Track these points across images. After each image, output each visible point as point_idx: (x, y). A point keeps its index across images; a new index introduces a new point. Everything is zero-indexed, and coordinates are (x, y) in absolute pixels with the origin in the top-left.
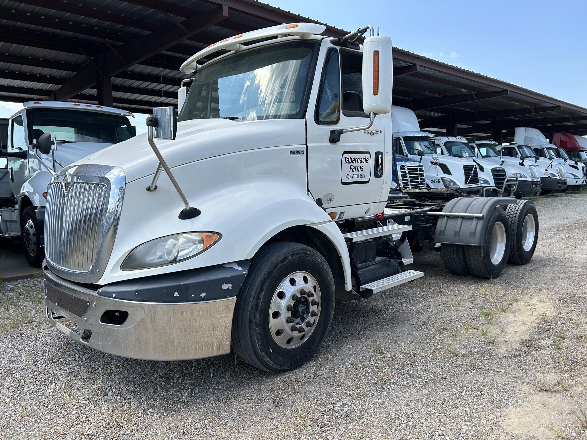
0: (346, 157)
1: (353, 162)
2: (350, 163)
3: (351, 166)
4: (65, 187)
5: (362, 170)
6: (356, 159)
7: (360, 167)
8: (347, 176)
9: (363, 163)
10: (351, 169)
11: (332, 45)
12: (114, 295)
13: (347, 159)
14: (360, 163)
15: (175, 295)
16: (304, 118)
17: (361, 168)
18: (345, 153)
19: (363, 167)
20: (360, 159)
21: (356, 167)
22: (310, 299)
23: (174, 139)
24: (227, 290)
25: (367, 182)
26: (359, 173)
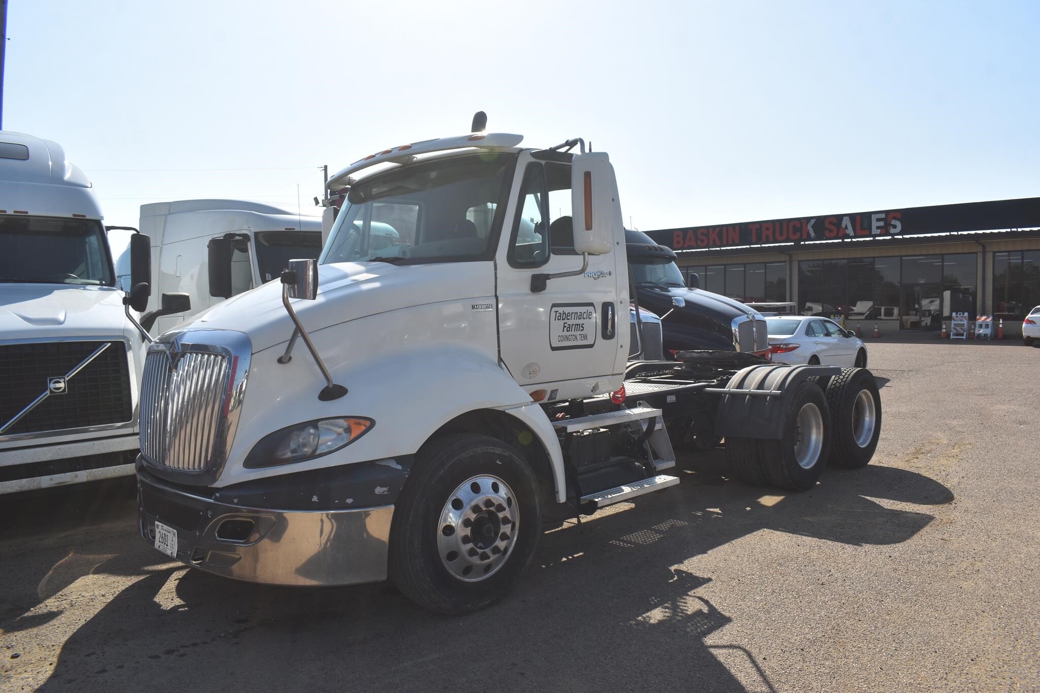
0: (556, 312)
1: (568, 317)
2: (563, 319)
3: (565, 323)
4: (172, 358)
5: (582, 329)
6: (572, 313)
7: (579, 324)
8: (560, 338)
9: (584, 319)
10: (565, 329)
11: (533, 160)
12: (236, 501)
13: (558, 315)
14: (579, 319)
15: (313, 500)
16: (492, 260)
17: (580, 327)
18: (554, 305)
19: (583, 324)
20: (579, 314)
21: (573, 325)
22: (501, 515)
23: (314, 299)
24: (381, 496)
25: (591, 346)
26: (578, 333)
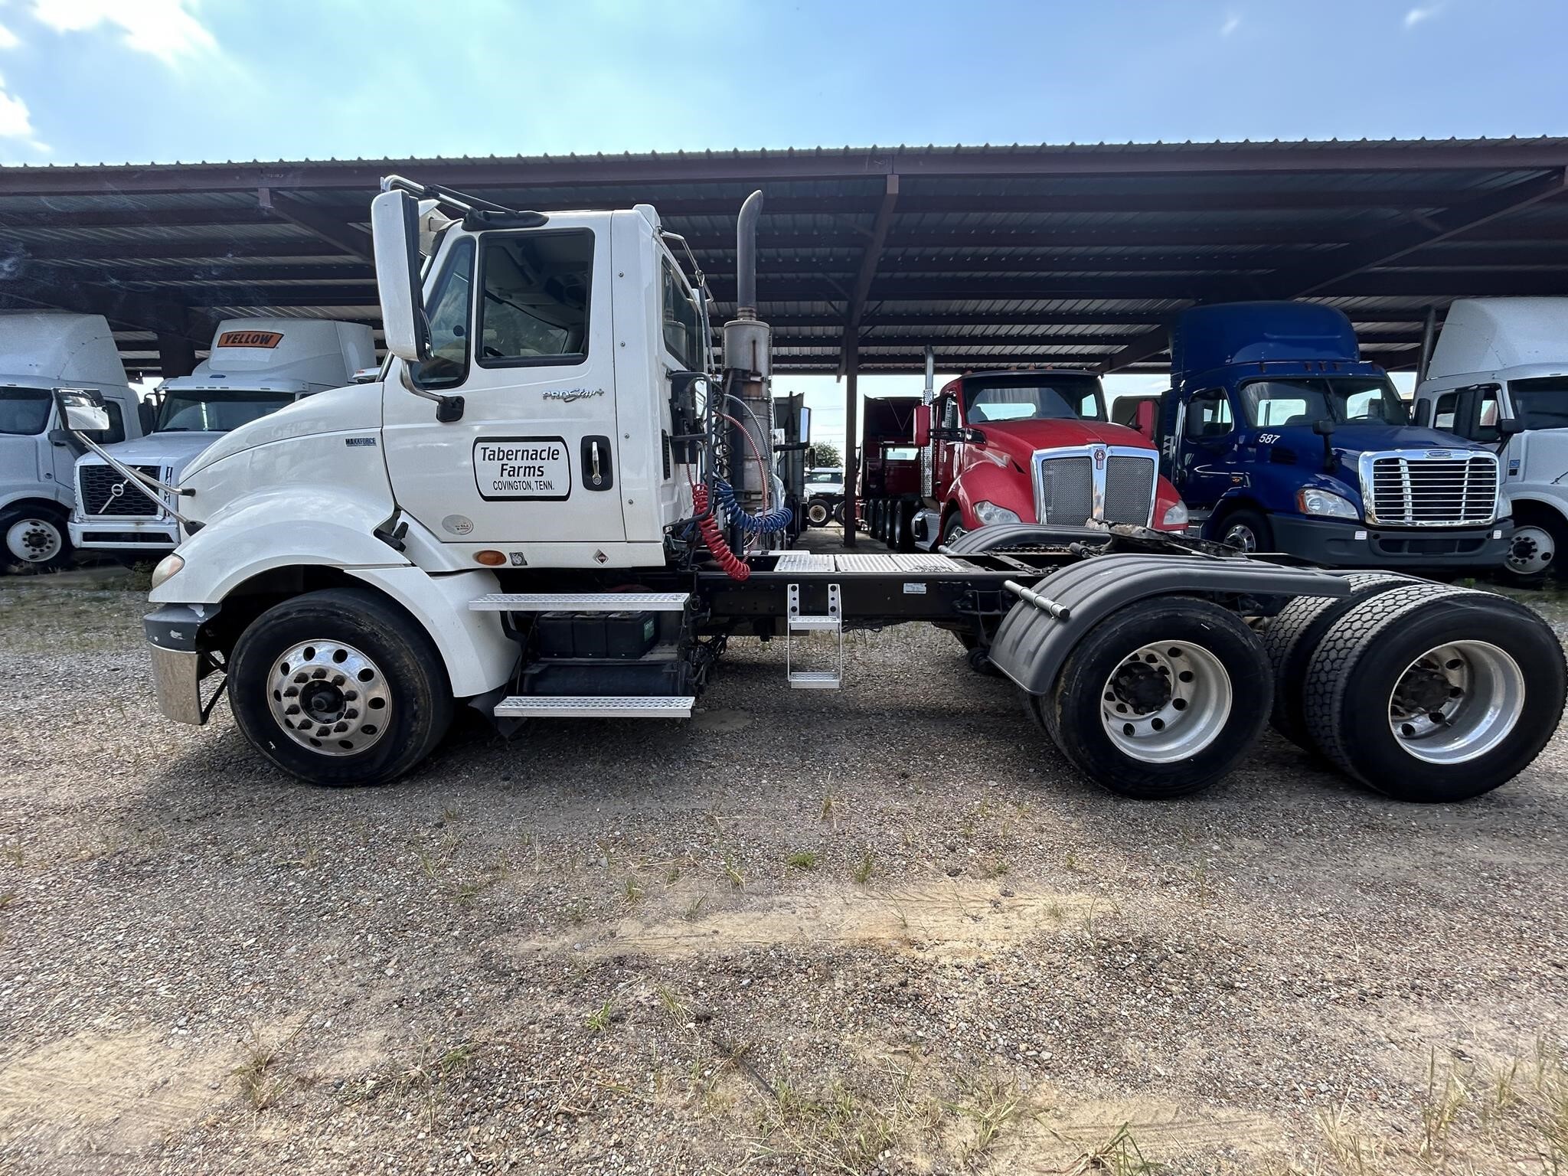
0: (485, 449)
1: (509, 457)
2: (498, 459)
3: (503, 465)
5: (540, 473)
6: (518, 451)
7: (534, 467)
8: (496, 485)
9: (543, 459)
10: (506, 473)
11: (463, 234)
13: (488, 453)
14: (533, 459)
17: (536, 471)
18: (481, 440)
19: (541, 467)
20: (531, 453)
21: (520, 468)
24: (177, 640)
25: (562, 499)
26: (532, 479)
